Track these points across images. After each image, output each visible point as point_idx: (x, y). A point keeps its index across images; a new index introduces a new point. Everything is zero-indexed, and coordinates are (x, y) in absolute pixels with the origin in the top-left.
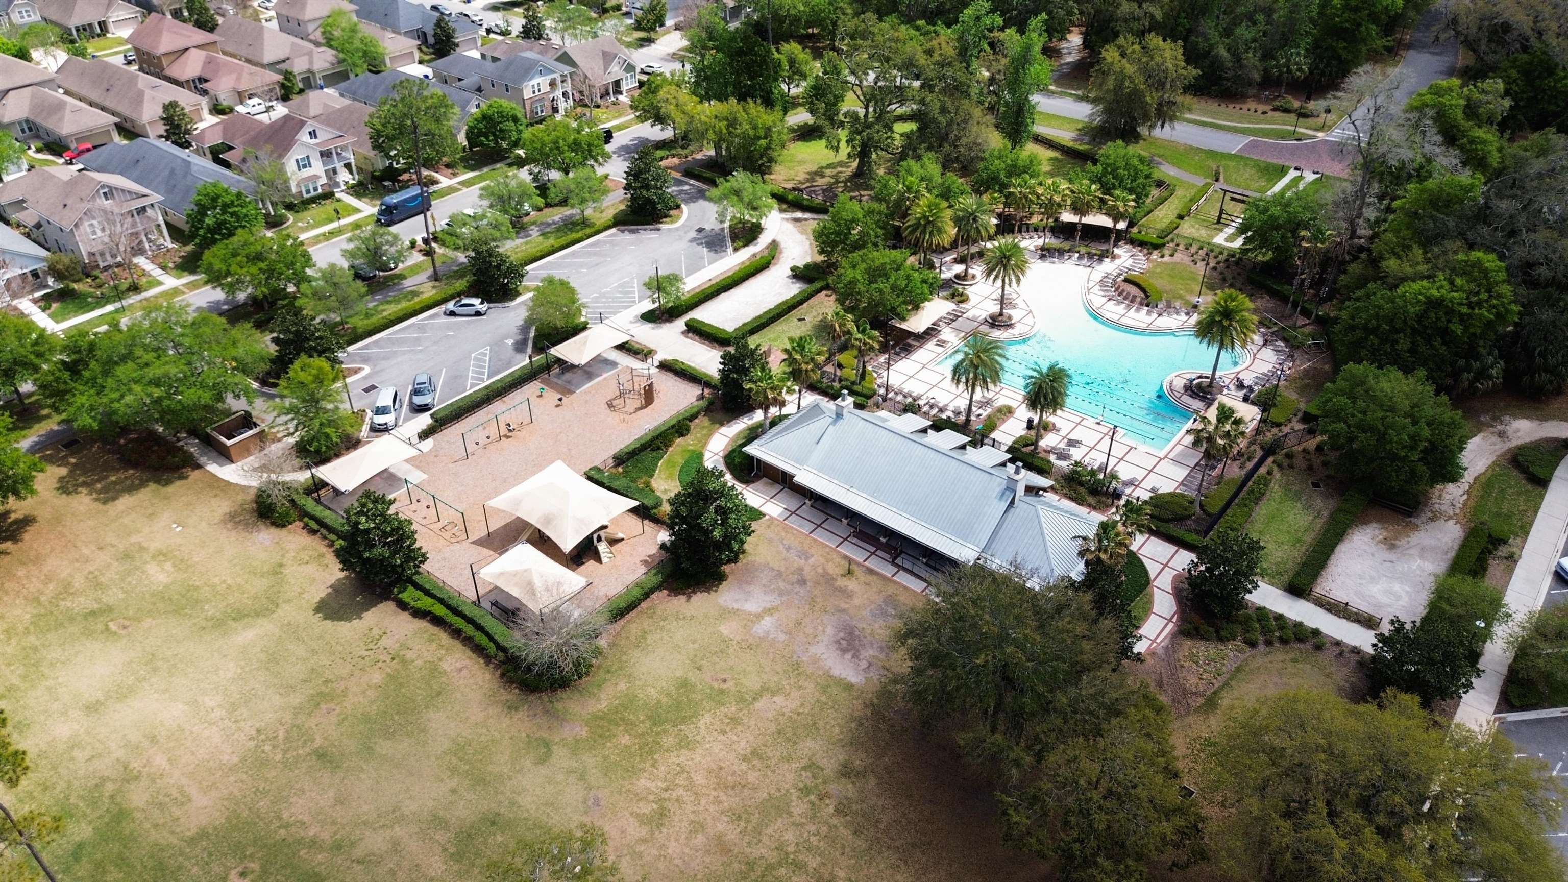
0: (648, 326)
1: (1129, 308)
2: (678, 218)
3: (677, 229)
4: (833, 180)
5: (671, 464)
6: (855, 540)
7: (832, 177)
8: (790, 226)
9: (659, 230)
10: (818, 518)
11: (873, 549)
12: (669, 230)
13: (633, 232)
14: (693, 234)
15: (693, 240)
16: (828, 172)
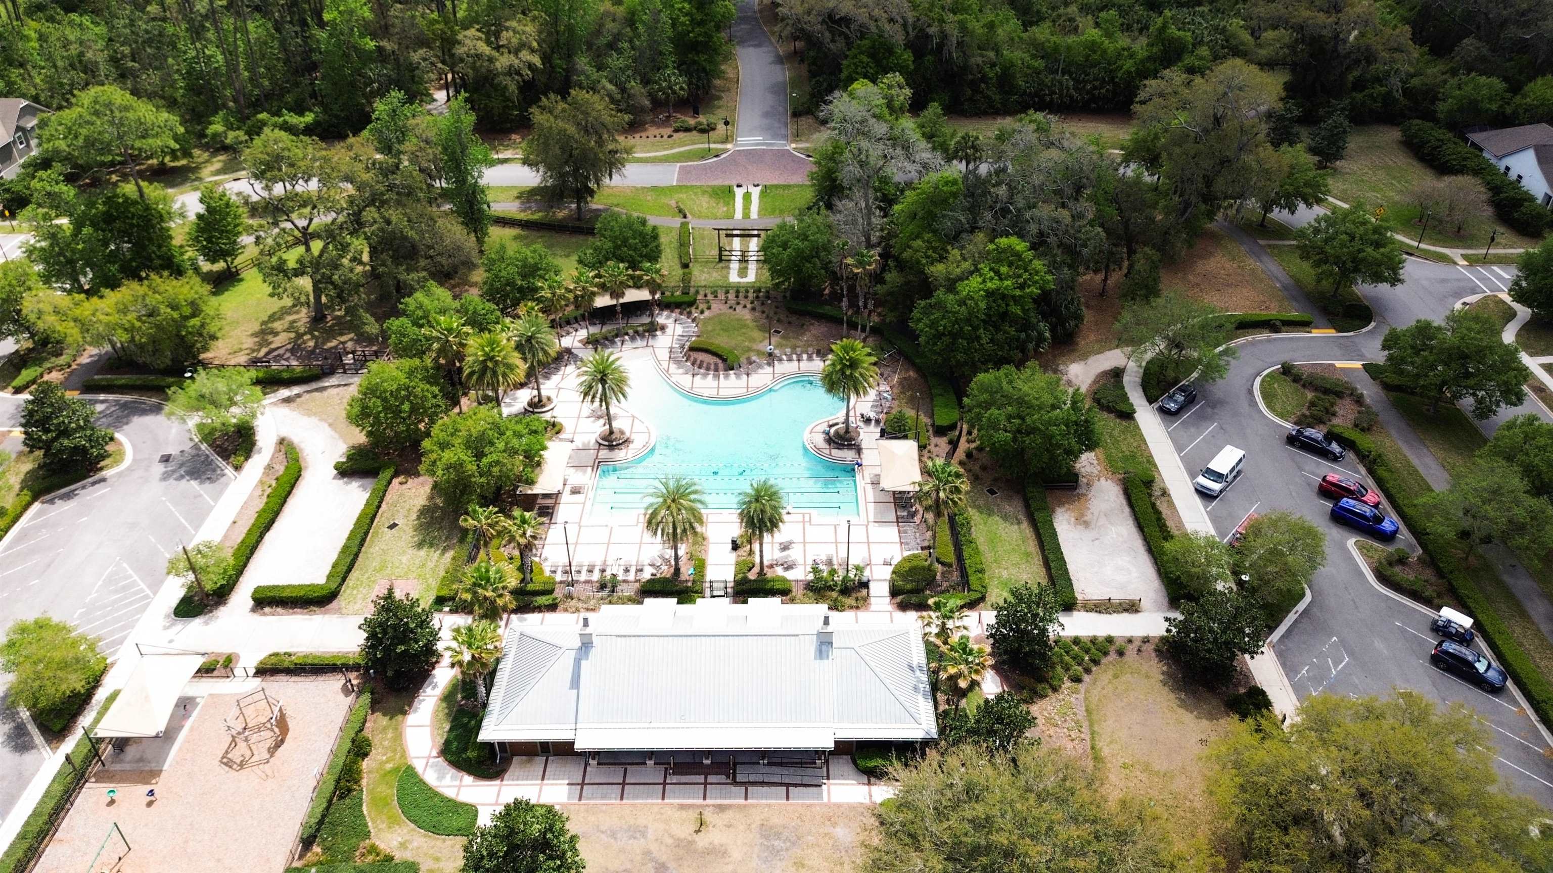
0: (197, 623)
1: (717, 377)
2: (121, 454)
3: (129, 469)
4: (293, 335)
5: (380, 803)
6: (675, 779)
7: (287, 330)
8: (284, 411)
9: (103, 480)
10: (616, 775)
11: (701, 779)
12: (120, 474)
13: (68, 496)
14: (160, 468)
15: (166, 477)
16: (277, 325)
